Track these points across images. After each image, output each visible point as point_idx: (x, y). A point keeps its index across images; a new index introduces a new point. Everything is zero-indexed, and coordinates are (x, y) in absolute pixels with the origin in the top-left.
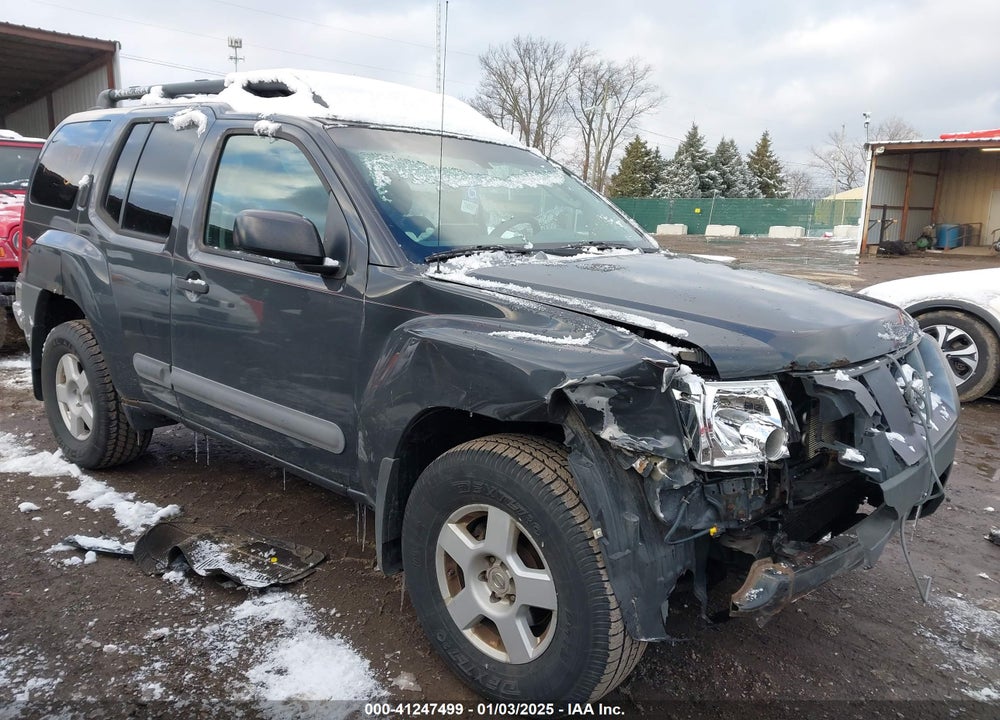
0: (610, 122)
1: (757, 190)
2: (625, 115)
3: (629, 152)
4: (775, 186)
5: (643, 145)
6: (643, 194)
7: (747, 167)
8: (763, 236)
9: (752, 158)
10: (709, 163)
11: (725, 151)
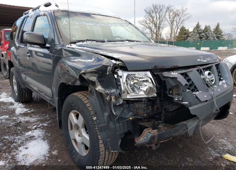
0: (177, 23)
1: (215, 38)
2: (181, 21)
3: (181, 30)
4: (221, 37)
5: (184, 28)
6: (184, 40)
7: (213, 32)
8: (217, 50)
9: (214, 30)
10: (202, 32)
11: (207, 29)
